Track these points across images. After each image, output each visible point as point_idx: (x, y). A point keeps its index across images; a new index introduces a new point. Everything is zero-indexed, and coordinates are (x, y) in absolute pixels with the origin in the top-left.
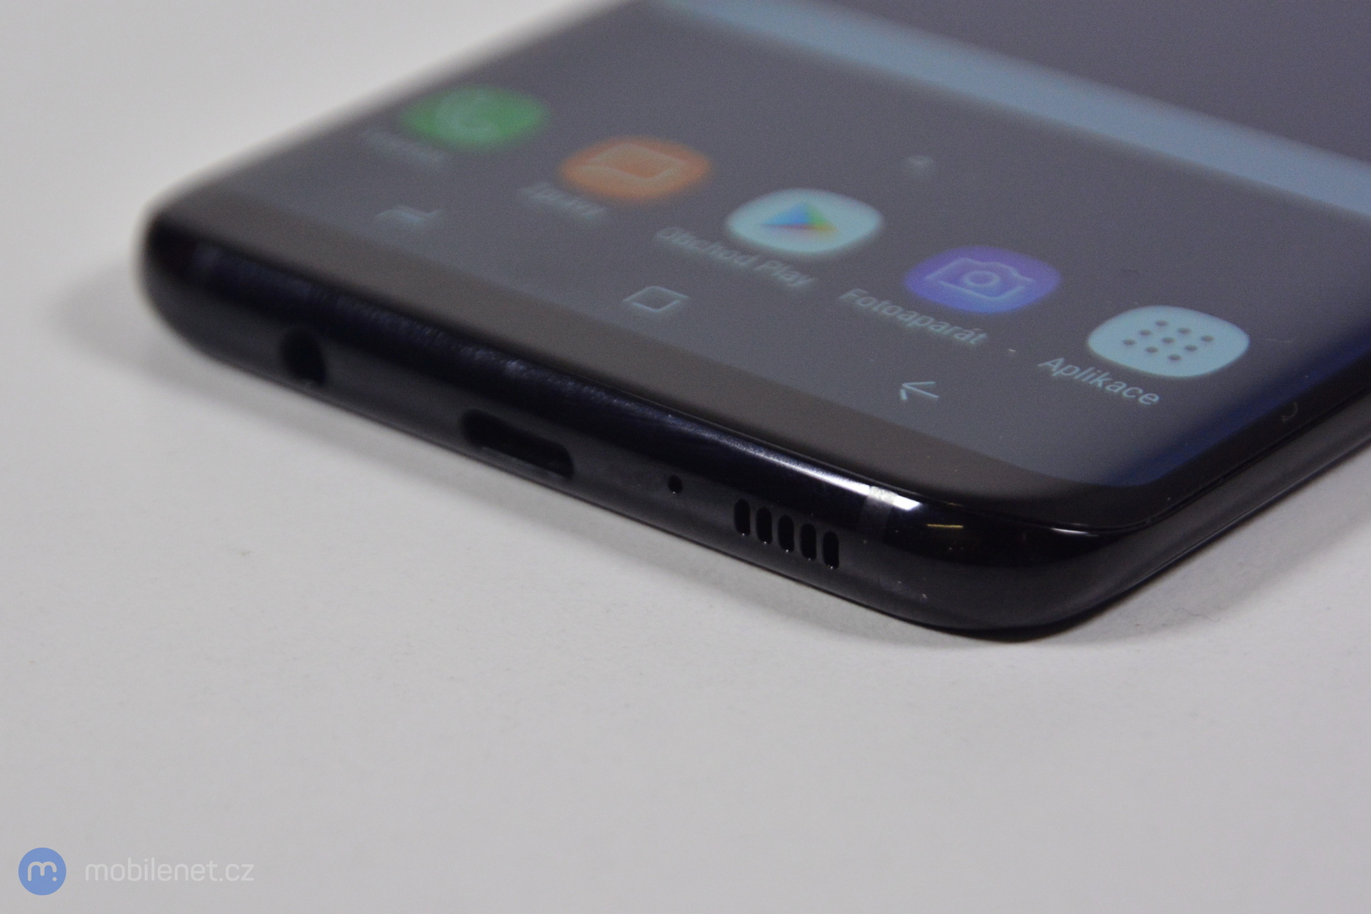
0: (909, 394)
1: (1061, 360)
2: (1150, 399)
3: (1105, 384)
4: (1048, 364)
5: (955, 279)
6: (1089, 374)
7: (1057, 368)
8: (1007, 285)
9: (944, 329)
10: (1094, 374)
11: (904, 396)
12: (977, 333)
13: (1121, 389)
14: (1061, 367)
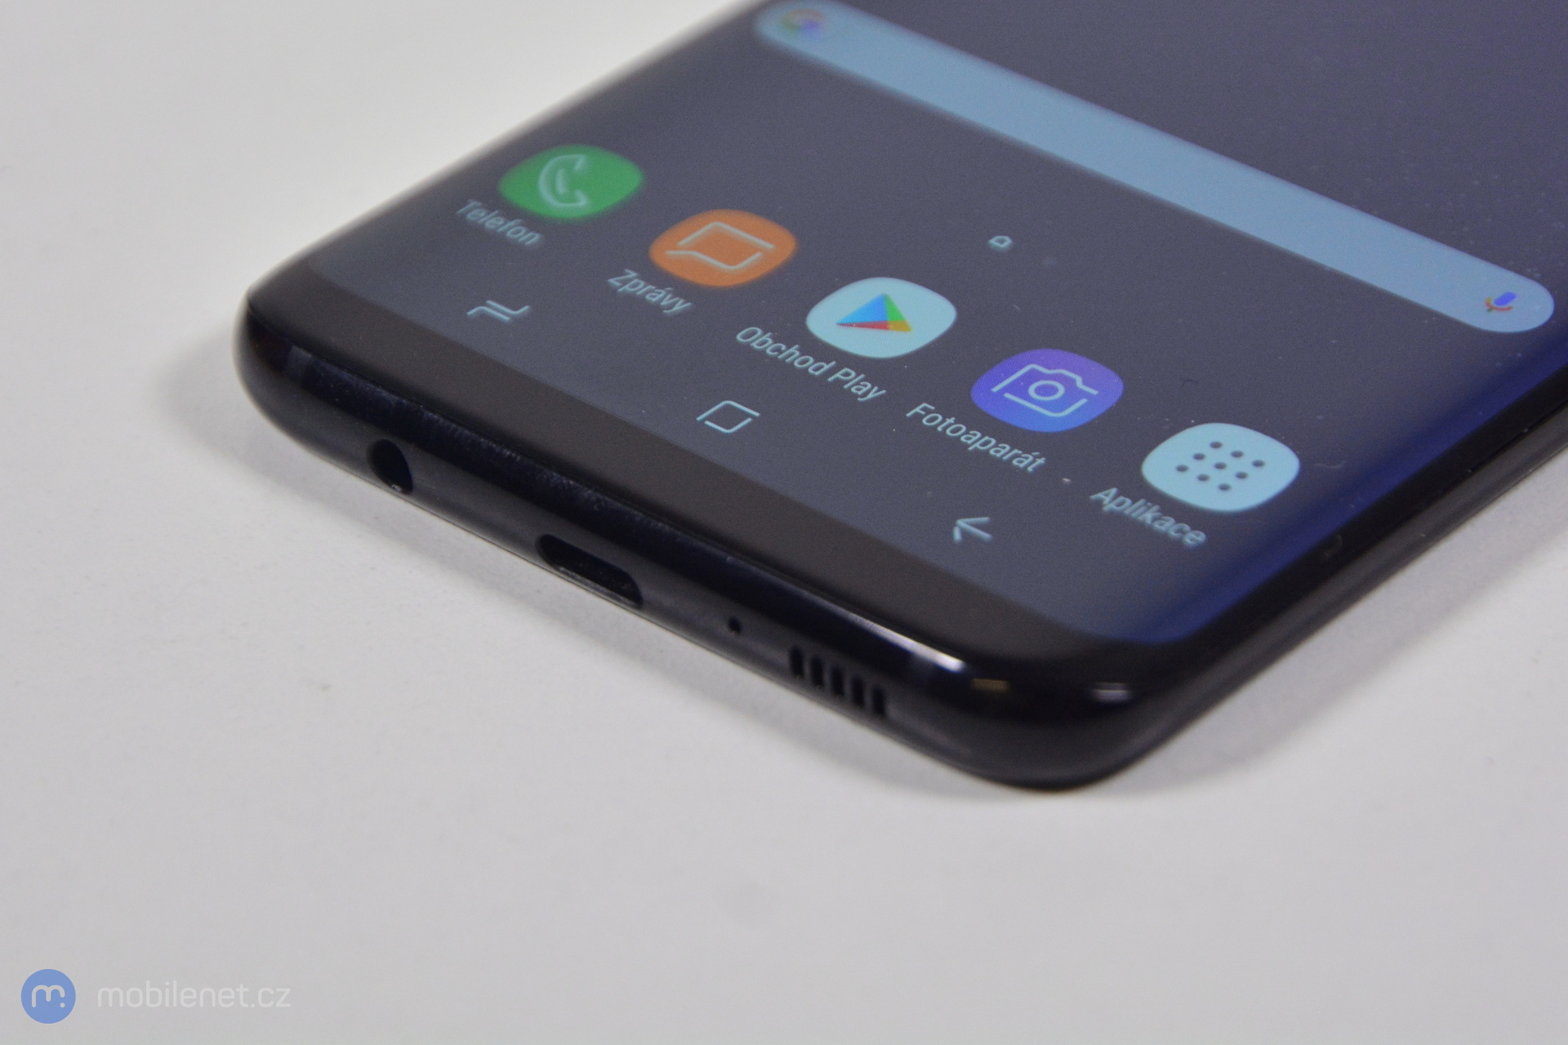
0: (964, 533)
1: (1113, 491)
2: (1195, 537)
3: (1155, 519)
4: (1101, 495)
5: (1019, 388)
6: (1140, 507)
7: (1109, 499)
8: (1073, 393)
9: (1003, 451)
10: (1143, 509)
11: (957, 535)
12: (1035, 458)
13: (1169, 526)
14: (1115, 498)
